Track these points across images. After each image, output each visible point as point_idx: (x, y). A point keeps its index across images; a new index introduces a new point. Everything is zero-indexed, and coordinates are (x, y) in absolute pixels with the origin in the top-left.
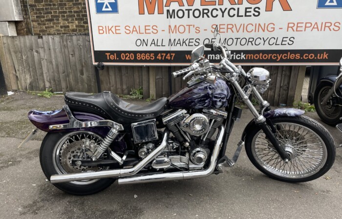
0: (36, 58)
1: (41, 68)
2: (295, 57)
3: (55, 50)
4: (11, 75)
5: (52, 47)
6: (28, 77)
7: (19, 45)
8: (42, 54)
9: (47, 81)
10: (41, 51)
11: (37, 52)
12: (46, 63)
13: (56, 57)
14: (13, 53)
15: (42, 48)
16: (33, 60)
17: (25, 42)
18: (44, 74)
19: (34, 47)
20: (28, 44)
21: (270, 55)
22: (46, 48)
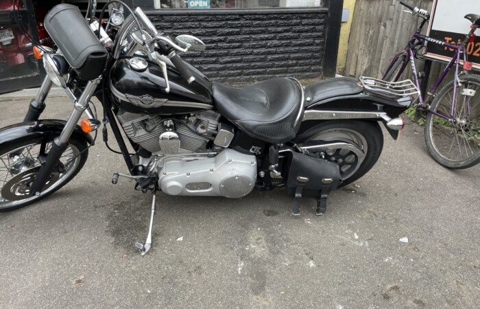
0: (381, 35)
3: (402, 24)
4: (354, 55)
5: (400, 20)
6: (366, 61)
7: (372, 13)
8: (388, 30)
9: (381, 71)
10: (389, 24)
11: (385, 26)
12: (388, 44)
13: (400, 37)
14: (363, 24)
15: (391, 19)
16: (377, 39)
17: (378, 10)
18: (381, 61)
19: (384, 18)
20: (380, 12)
22: (394, 20)
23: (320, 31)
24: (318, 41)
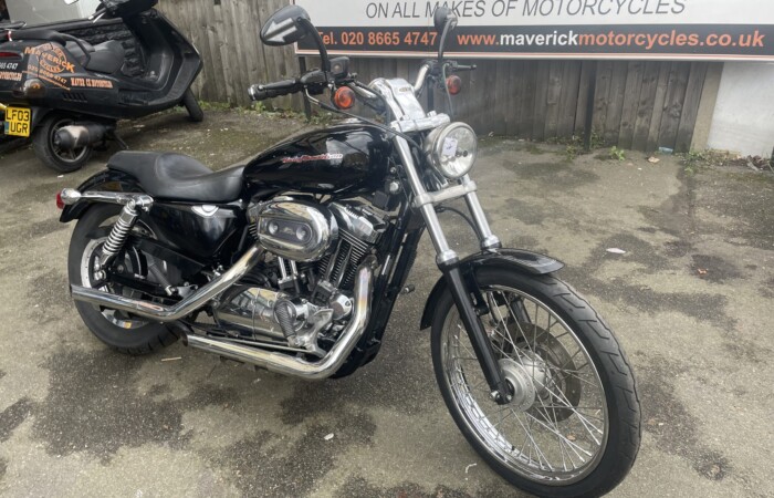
0: (212, 41)
1: (220, 60)
2: (688, 40)
3: (240, 26)
5: (235, 21)
7: (186, 16)
8: (220, 33)
9: (229, 84)
10: (219, 27)
11: (213, 29)
12: (226, 51)
13: (242, 40)
15: (220, 22)
16: (207, 46)
17: (194, 12)
18: (225, 72)
19: (208, 20)
20: (199, 15)
21: (630, 36)
22: (226, 22)
23: (131, 47)
24: (133, 60)
